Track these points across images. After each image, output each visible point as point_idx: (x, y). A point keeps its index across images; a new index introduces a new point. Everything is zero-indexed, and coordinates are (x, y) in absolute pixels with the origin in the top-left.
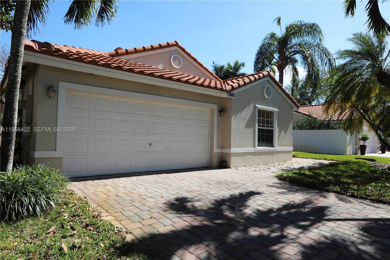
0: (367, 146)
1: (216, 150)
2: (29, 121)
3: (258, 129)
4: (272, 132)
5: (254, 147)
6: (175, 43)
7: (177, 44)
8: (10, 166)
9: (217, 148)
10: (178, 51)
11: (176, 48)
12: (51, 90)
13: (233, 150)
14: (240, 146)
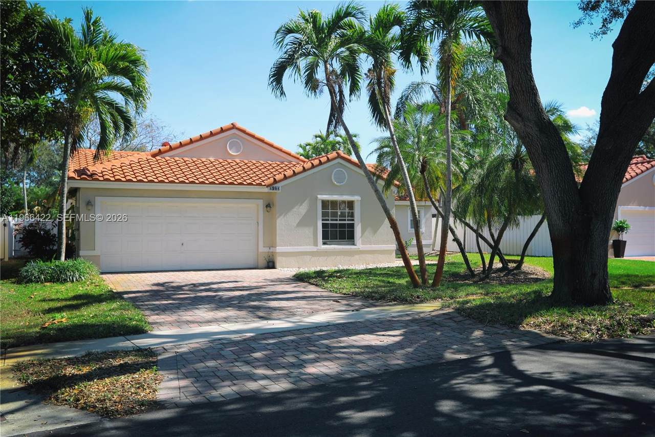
0: (625, 242)
1: (262, 249)
2: (77, 227)
3: (323, 223)
4: (352, 226)
5: (316, 244)
6: (232, 126)
7: (233, 127)
8: (63, 258)
9: (264, 247)
10: (236, 134)
11: (234, 131)
12: (89, 204)
13: (279, 249)
14: (291, 245)
